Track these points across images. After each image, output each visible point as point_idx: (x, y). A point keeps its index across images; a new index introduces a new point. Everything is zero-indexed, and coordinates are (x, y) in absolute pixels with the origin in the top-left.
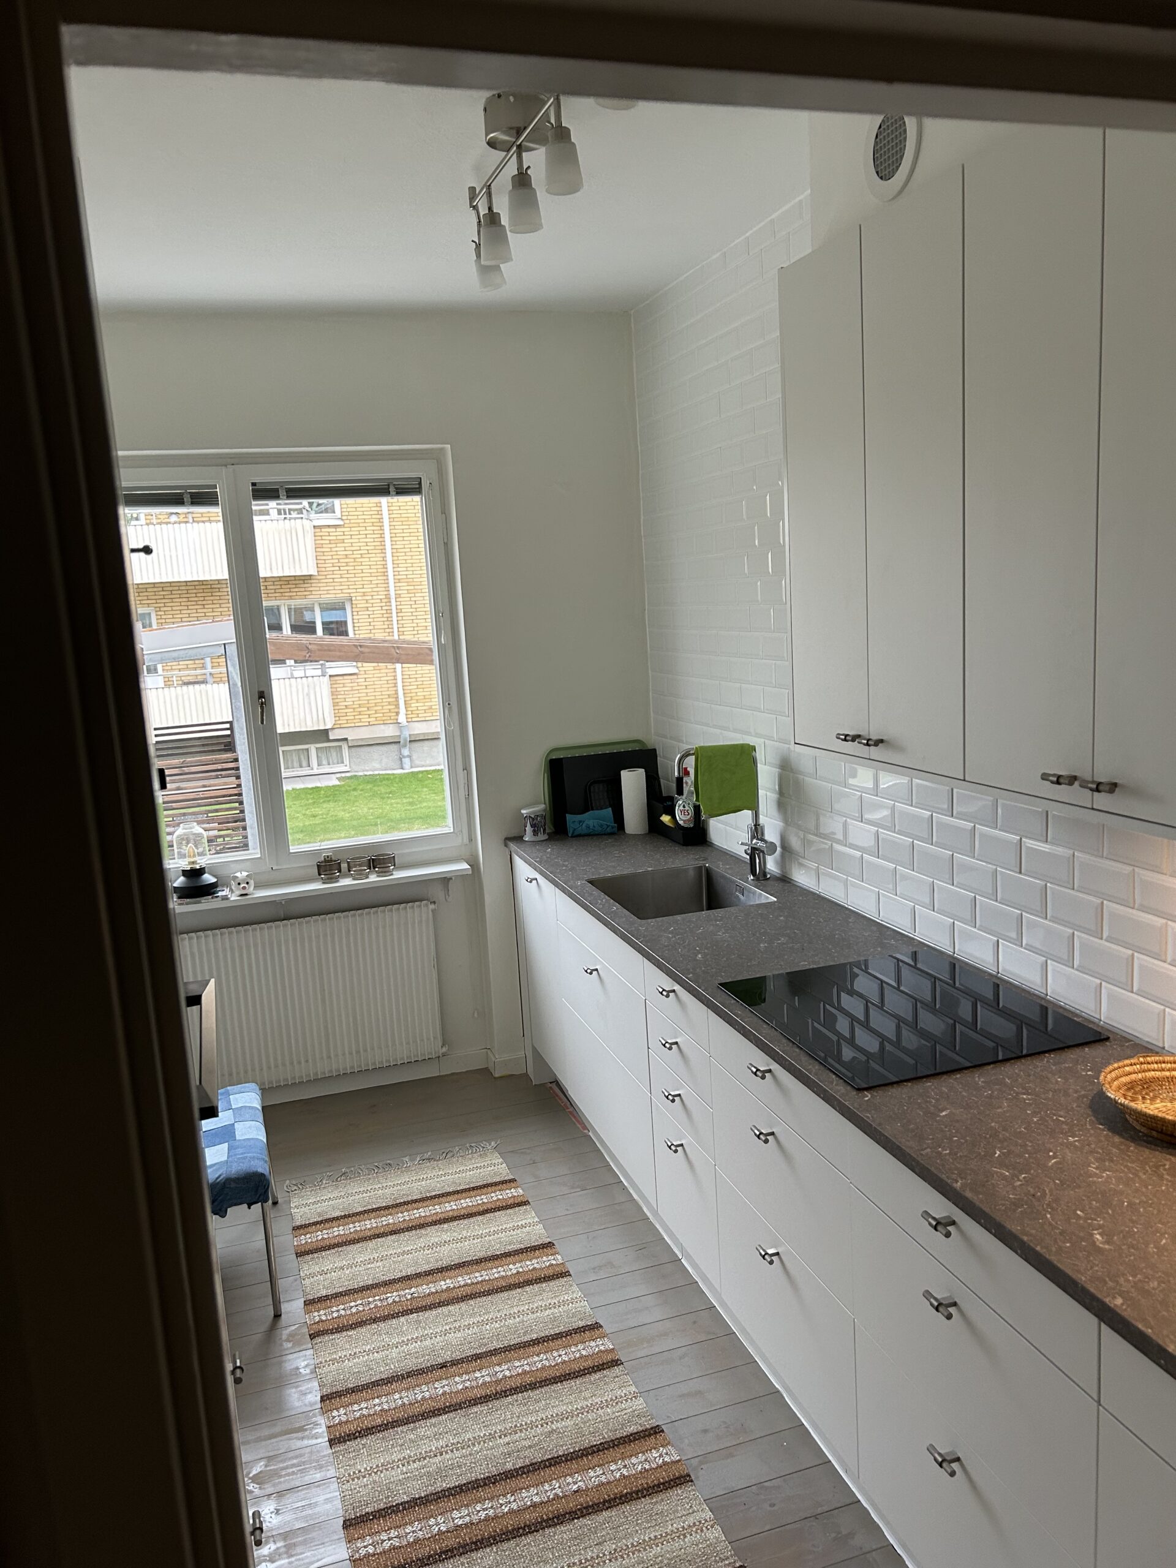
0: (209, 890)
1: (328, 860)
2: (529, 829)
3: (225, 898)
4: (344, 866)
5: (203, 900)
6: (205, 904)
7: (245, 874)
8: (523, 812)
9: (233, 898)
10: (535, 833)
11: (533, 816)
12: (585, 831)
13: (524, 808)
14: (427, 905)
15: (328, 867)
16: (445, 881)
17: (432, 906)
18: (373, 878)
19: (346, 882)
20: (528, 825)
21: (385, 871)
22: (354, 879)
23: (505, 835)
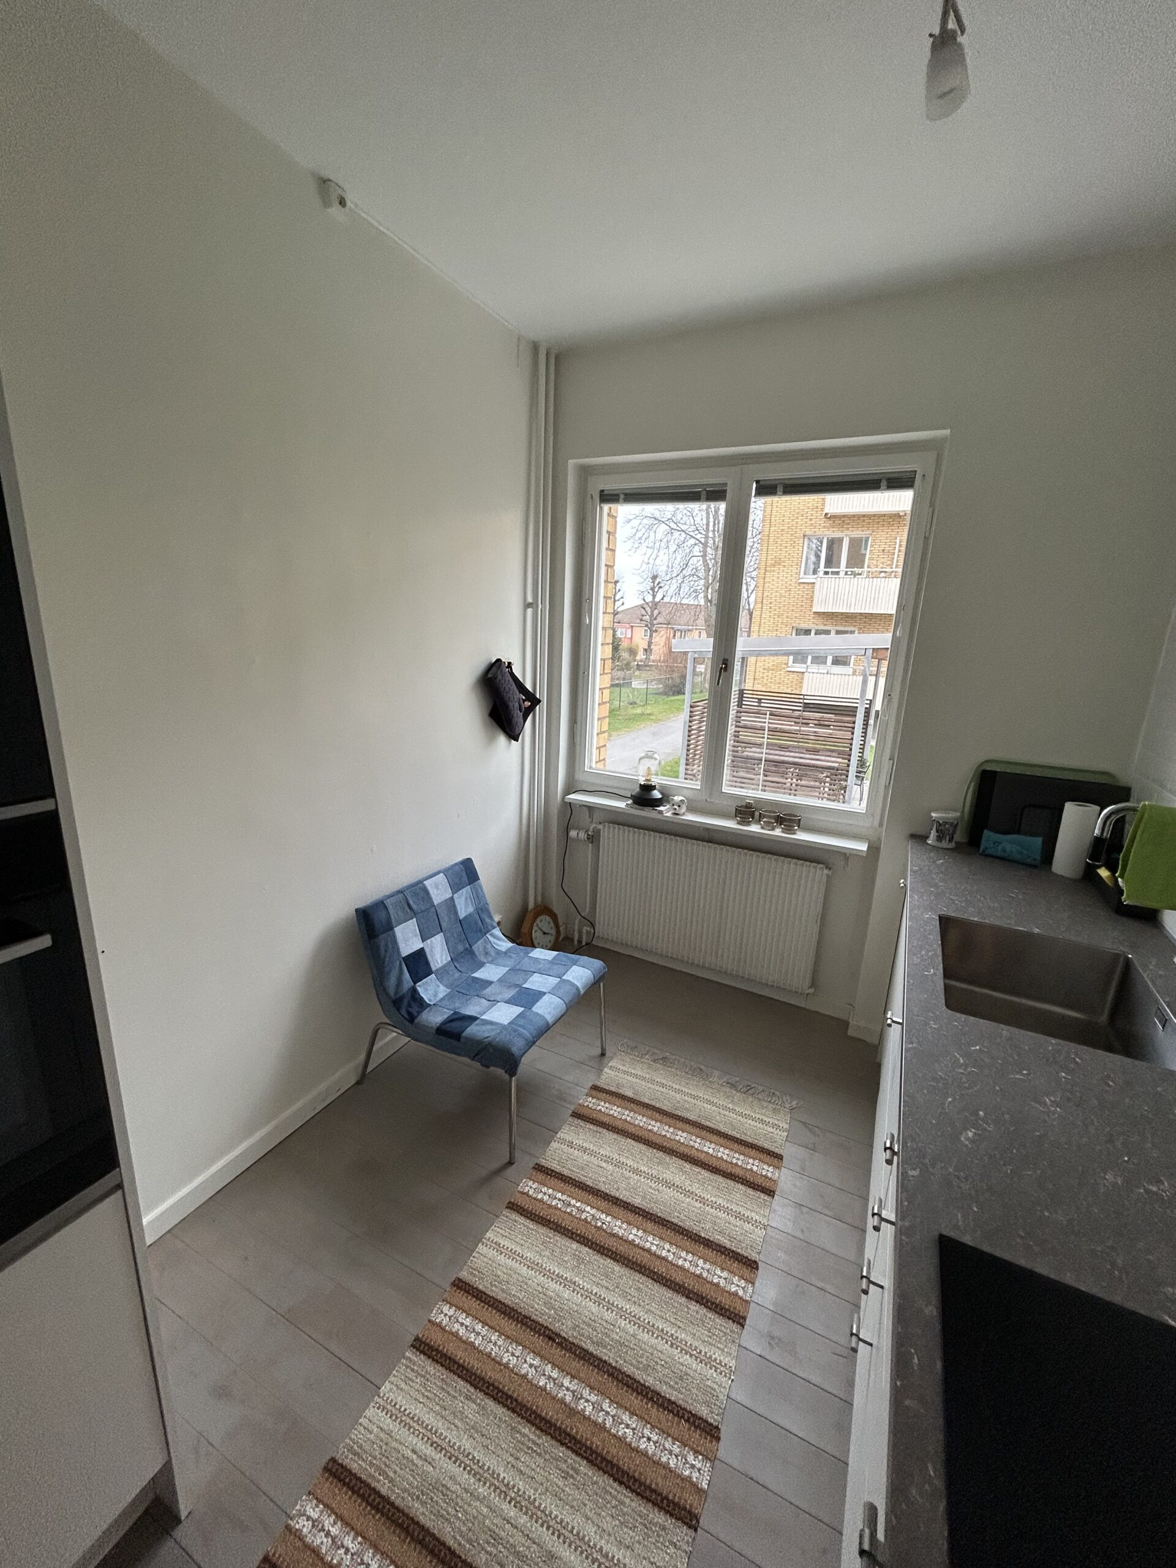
0: (655, 803)
1: (748, 806)
2: (933, 834)
3: (661, 812)
4: (757, 814)
5: (646, 809)
6: (647, 813)
7: (681, 798)
8: (933, 815)
9: (669, 814)
10: (939, 838)
11: (941, 822)
12: (999, 854)
13: (936, 810)
14: (823, 868)
15: (746, 812)
16: (846, 855)
17: (826, 871)
18: (778, 832)
19: (755, 828)
20: (934, 829)
21: (789, 829)
22: (762, 828)
23: (912, 831)
